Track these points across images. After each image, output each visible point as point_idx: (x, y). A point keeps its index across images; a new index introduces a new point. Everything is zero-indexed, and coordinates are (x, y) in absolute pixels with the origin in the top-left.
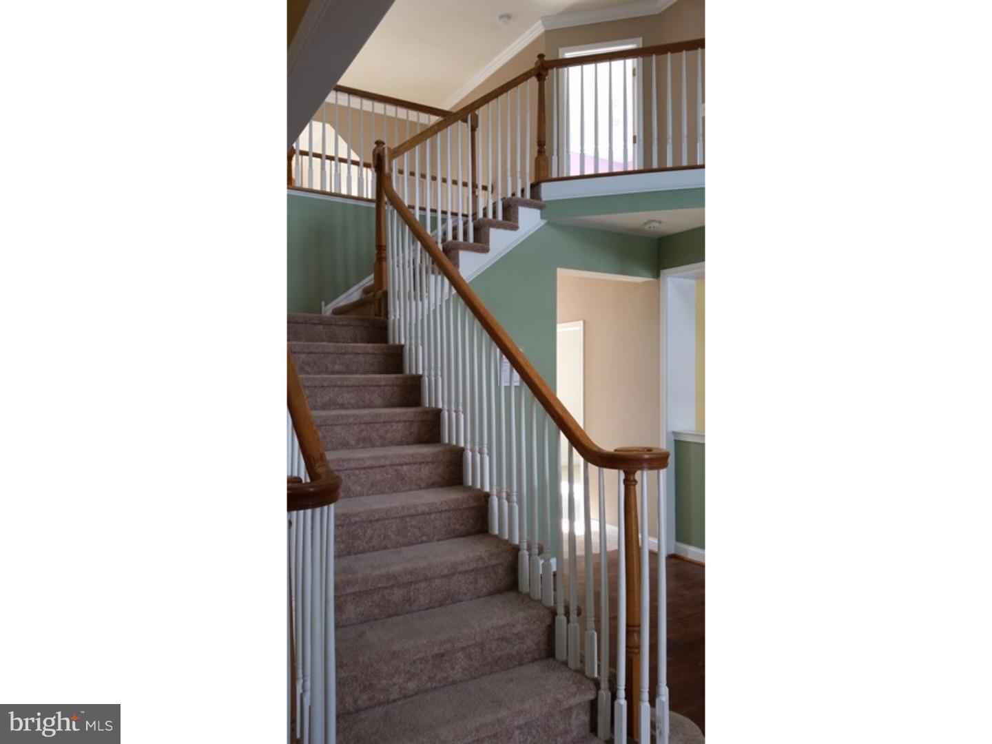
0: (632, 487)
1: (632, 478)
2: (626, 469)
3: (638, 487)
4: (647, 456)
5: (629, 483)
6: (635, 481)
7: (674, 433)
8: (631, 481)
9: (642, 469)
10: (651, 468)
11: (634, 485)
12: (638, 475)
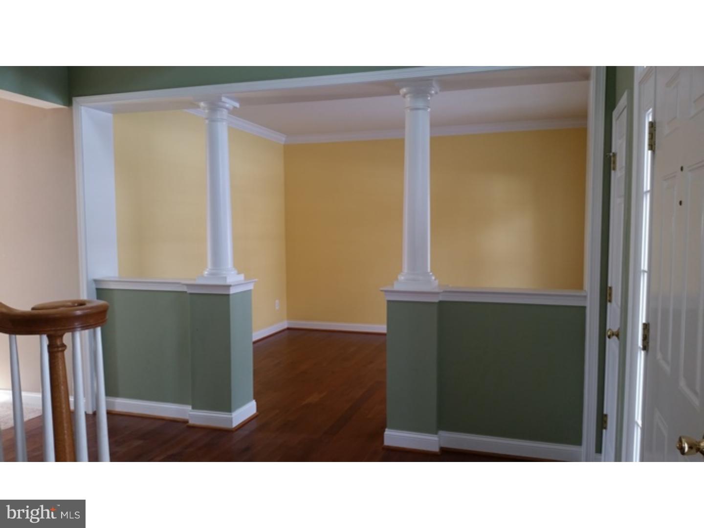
0: (60, 354)
1: (59, 343)
2: (52, 333)
3: (68, 353)
4: (79, 313)
5: (56, 349)
6: (64, 346)
7: (96, 281)
8: (58, 347)
9: (72, 330)
10: (84, 328)
11: (63, 351)
12: (67, 338)
